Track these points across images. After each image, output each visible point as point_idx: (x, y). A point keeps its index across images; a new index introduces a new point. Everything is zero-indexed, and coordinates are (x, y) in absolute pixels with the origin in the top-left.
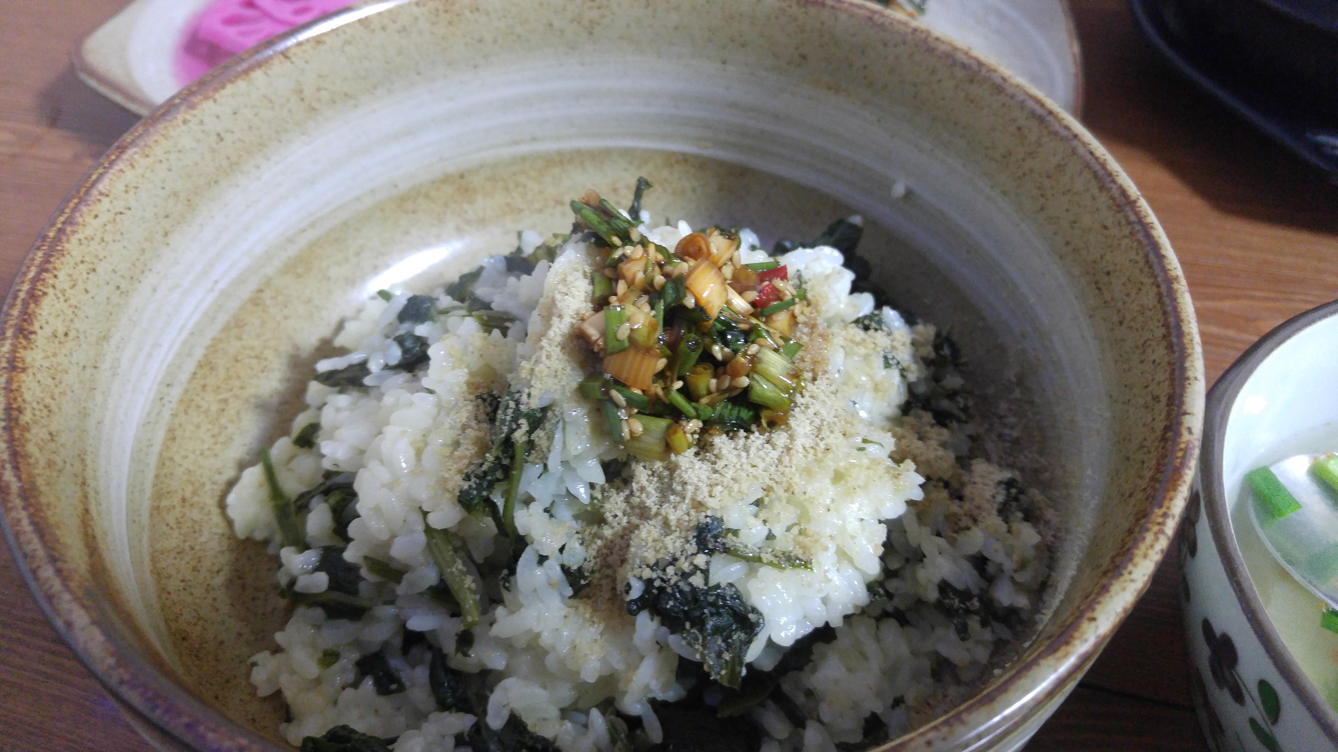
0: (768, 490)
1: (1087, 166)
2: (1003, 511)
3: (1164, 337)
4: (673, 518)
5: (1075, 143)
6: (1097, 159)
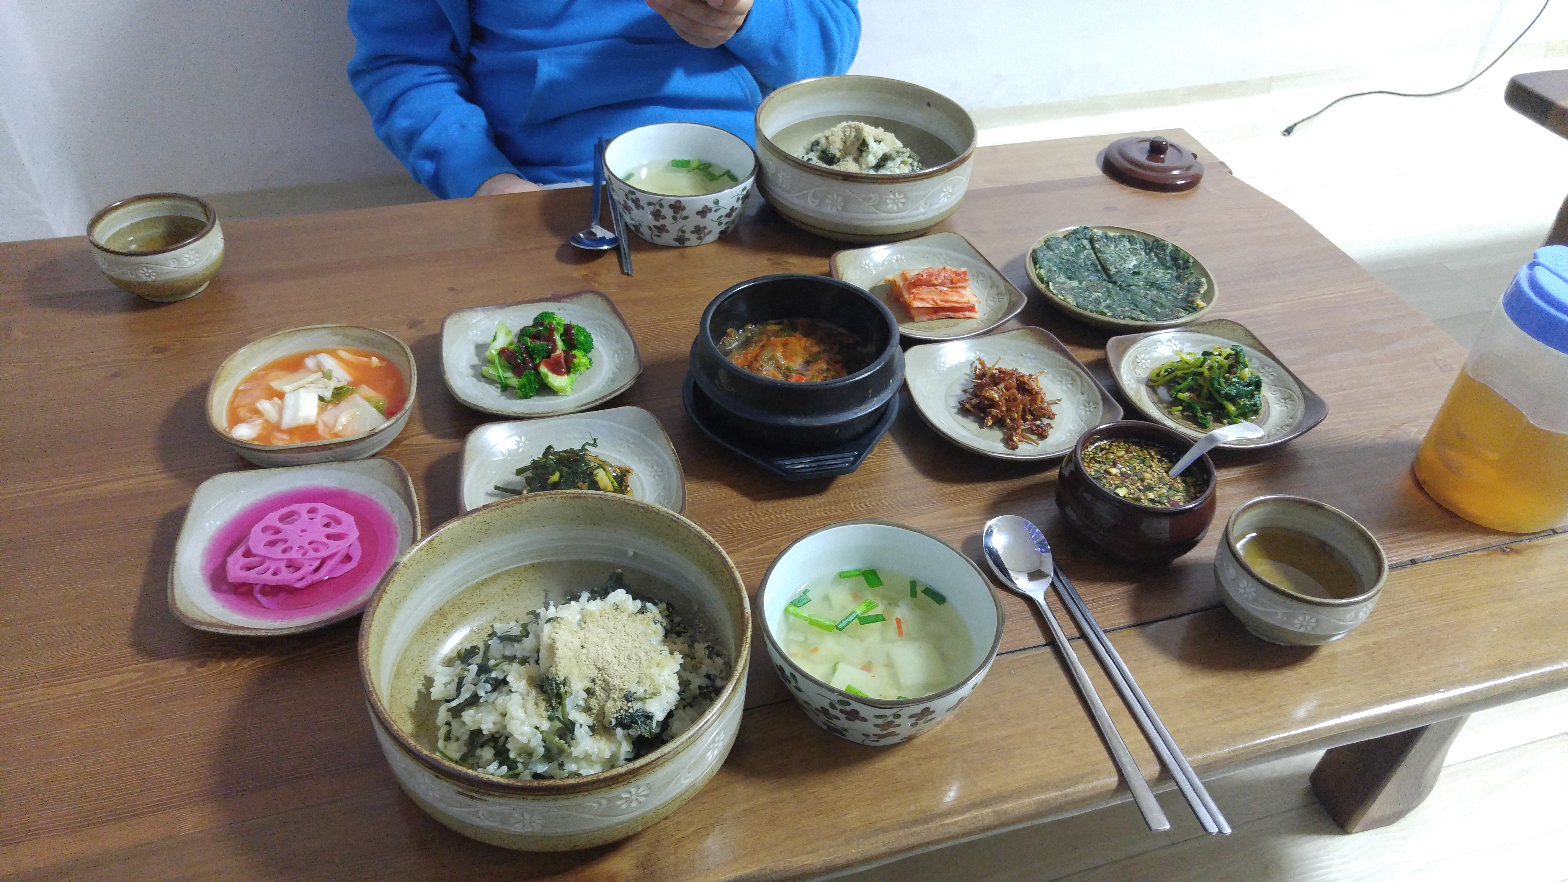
0: (639, 677)
4: (616, 697)
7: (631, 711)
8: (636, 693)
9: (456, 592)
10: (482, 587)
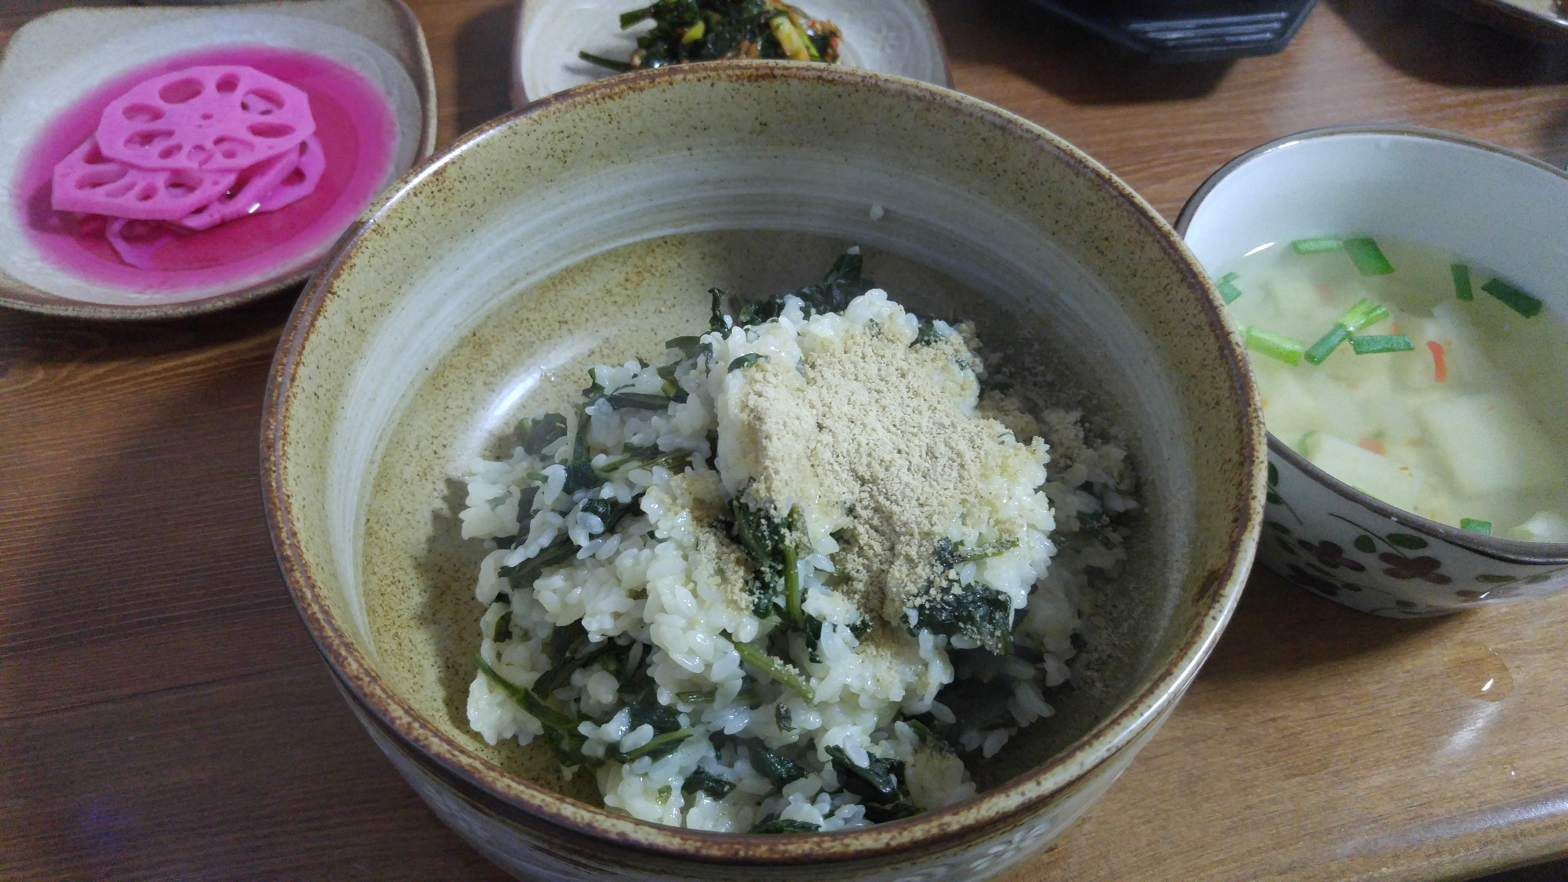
0: (963, 502)
1: (1058, 158)
2: (1088, 442)
3: (1182, 280)
4: (913, 554)
5: (1039, 142)
6: (1064, 151)
7: (957, 590)
8: (962, 543)
9: (506, 296)
10: (559, 287)
